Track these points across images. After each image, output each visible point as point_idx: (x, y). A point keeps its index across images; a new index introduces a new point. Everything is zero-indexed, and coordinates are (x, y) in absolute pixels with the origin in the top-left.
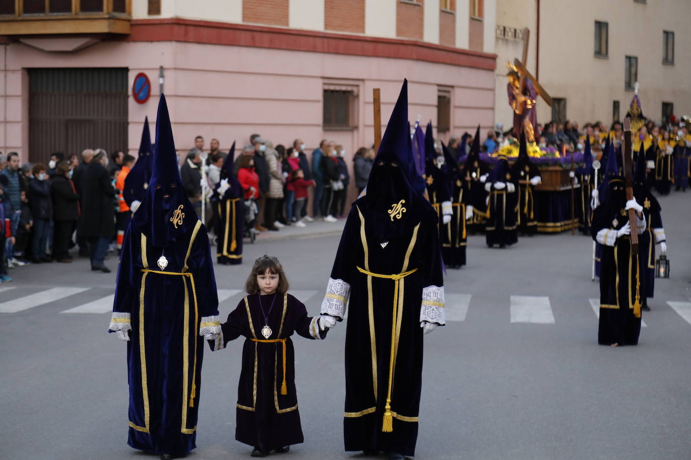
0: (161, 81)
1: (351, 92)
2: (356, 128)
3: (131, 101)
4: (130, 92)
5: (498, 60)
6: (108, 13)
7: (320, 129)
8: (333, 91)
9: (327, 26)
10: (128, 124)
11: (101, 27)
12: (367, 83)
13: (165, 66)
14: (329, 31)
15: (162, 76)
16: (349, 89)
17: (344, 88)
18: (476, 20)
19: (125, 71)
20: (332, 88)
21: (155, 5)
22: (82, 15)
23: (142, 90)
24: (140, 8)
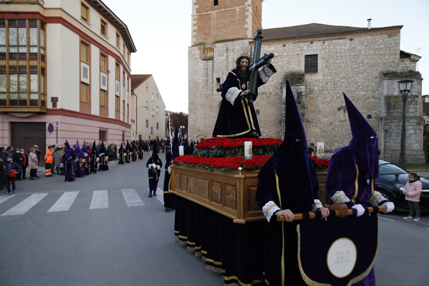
0: (57, 126)
1: (105, 131)
2: (107, 140)
3: (47, 132)
4: (47, 128)
5: (131, 126)
6: (40, 106)
7: (98, 140)
8: (101, 131)
9: (100, 115)
10: (46, 138)
11: (38, 110)
12: (109, 129)
13: (58, 122)
15: (57, 125)
16: (105, 130)
17: (104, 130)
18: (128, 117)
19: (45, 123)
20: (101, 130)
21: (55, 105)
22: (31, 106)
23: (51, 128)
24: (50, 105)
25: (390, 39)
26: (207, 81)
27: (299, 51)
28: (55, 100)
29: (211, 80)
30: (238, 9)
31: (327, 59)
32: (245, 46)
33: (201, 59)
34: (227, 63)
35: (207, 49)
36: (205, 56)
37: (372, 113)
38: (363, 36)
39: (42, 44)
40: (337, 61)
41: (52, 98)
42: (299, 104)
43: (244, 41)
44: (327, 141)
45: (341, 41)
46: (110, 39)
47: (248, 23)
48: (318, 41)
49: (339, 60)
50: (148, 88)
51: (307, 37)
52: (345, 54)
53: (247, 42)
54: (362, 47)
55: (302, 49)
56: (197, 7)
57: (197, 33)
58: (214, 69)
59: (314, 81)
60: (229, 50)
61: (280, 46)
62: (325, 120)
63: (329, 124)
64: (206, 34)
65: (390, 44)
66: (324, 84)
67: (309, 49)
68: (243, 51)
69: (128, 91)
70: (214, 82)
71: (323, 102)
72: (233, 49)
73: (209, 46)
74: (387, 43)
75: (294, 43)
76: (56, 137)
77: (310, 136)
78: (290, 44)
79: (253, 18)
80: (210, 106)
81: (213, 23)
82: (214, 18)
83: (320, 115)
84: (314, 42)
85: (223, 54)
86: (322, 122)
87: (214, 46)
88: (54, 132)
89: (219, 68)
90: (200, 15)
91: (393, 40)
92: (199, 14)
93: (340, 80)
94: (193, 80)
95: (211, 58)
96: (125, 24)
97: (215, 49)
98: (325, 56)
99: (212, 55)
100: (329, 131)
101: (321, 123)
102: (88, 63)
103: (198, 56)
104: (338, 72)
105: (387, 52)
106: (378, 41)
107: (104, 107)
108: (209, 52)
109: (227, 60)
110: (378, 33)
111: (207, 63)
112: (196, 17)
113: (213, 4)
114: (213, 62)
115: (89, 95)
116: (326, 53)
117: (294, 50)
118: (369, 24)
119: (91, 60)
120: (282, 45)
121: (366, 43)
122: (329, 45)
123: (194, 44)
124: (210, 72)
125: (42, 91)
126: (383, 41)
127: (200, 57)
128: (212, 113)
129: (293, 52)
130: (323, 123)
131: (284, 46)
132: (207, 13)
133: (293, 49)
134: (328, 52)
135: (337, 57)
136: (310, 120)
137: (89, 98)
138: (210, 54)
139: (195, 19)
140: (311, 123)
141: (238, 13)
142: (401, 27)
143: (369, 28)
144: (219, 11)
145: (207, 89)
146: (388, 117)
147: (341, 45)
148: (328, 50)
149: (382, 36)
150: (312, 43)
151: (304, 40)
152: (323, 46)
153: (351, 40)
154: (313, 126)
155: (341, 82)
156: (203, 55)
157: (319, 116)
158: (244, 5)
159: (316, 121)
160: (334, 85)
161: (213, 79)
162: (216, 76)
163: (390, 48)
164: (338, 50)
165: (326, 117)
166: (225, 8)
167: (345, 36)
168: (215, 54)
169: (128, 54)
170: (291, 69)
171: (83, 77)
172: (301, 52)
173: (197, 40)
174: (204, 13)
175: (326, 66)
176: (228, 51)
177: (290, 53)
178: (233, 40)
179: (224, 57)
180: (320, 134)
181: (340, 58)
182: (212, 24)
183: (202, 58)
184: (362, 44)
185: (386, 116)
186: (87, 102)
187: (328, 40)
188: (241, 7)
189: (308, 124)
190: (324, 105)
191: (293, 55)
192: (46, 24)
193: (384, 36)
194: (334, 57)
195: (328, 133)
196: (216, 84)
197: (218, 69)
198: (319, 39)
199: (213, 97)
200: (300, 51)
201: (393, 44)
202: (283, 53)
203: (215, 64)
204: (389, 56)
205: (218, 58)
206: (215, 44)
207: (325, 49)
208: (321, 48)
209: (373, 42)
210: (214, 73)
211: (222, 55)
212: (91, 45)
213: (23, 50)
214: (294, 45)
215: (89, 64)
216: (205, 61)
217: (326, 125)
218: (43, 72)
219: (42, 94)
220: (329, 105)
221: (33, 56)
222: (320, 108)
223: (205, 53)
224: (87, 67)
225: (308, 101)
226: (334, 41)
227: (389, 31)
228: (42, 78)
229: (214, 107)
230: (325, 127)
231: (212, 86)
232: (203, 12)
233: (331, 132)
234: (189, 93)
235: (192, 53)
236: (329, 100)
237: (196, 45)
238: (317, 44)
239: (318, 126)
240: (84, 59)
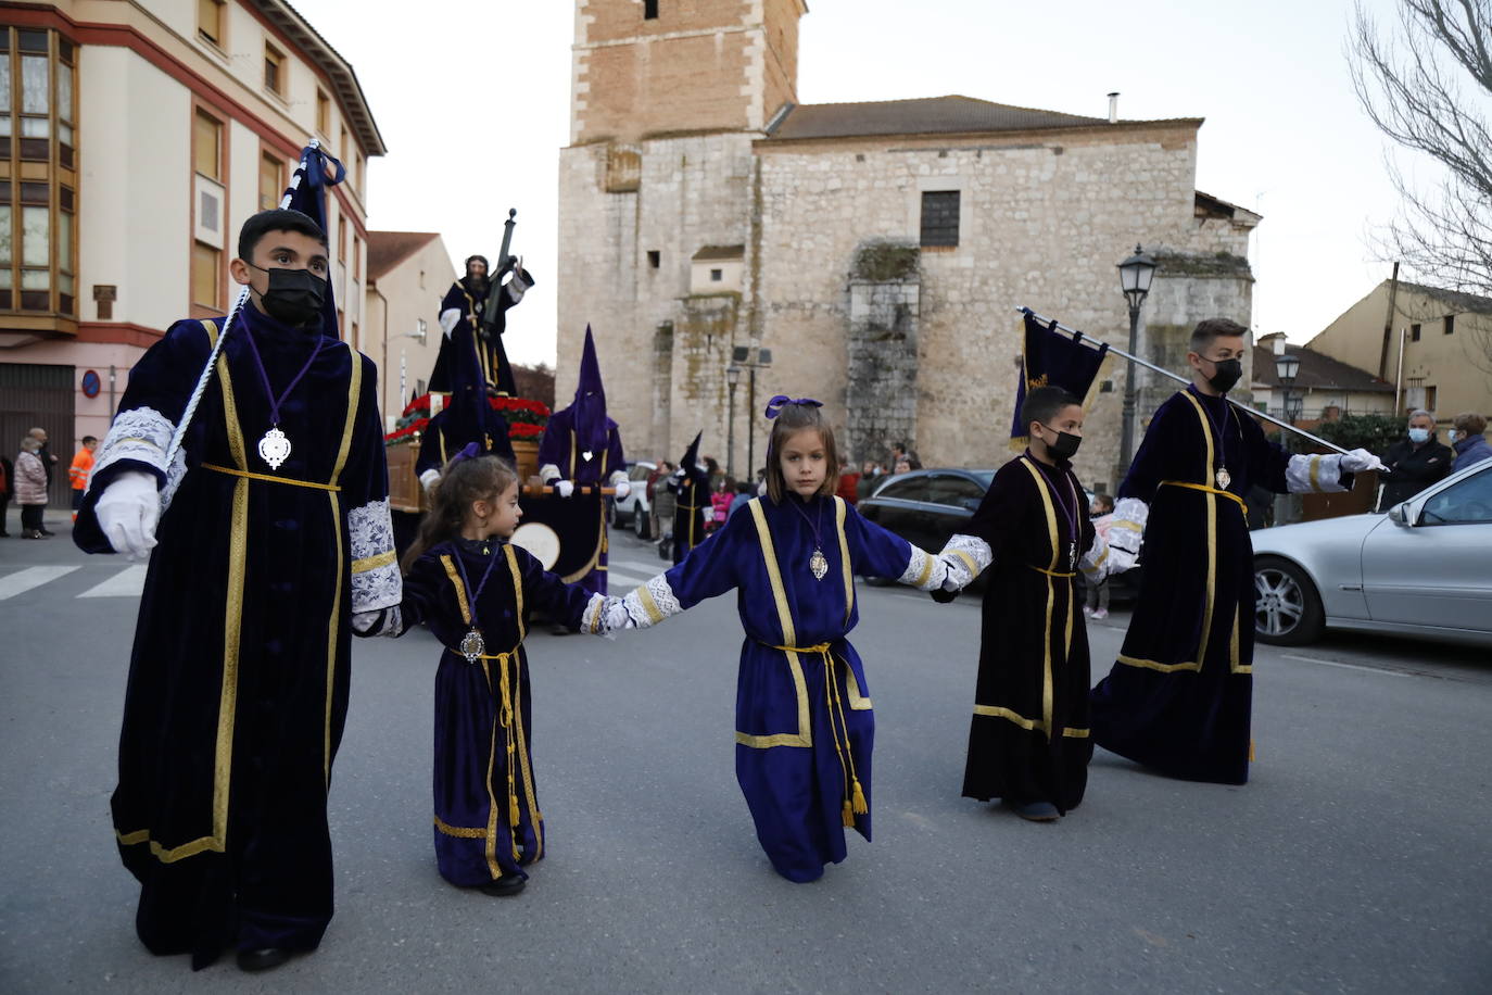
0: (112, 378)
3: (80, 397)
4: (78, 386)
6: (55, 312)
10: (74, 416)
11: (47, 324)
13: (116, 366)
15: (113, 374)
19: (72, 368)
21: (104, 309)
22: (24, 312)
23: (92, 386)
24: (88, 311)
25: (1169, 157)
26: (619, 258)
27: (904, 179)
28: (105, 296)
29: (631, 258)
30: (719, 34)
31: (987, 206)
32: (739, 154)
33: (600, 189)
34: (684, 205)
35: (620, 158)
36: (613, 180)
37: (1115, 377)
38: (1093, 143)
39: (64, 111)
40: (1018, 215)
41: (95, 287)
42: (900, 342)
43: (737, 136)
44: (981, 457)
45: (1030, 154)
46: (294, 107)
47: (752, 81)
48: (964, 150)
49: (1021, 210)
50: (426, 276)
51: (931, 135)
52: (1039, 195)
53: (745, 140)
54: (1090, 174)
55: (912, 171)
56: (591, 19)
57: (590, 105)
58: (642, 223)
59: (948, 273)
60: (689, 165)
61: (847, 160)
62: (979, 395)
63: (990, 407)
64: (617, 110)
65: (1169, 171)
66: (976, 284)
67: (936, 171)
68: (734, 169)
69: (356, 280)
70: (639, 264)
71: (972, 338)
72: (704, 162)
73: (626, 147)
74: (1160, 167)
75: (890, 151)
77: (932, 443)
78: (878, 155)
79: (768, 66)
80: (628, 341)
81: (641, 75)
82: (644, 60)
83: (964, 376)
84: (950, 153)
85: (671, 175)
86: (969, 400)
87: (641, 148)
88: (103, 399)
89: (656, 221)
90: (600, 48)
91: (1176, 159)
92: (596, 45)
93: (1025, 274)
94: (573, 255)
95: (631, 188)
96: (348, 61)
97: (645, 159)
98: (982, 197)
99: (636, 176)
100: (987, 429)
101: (965, 402)
102: (219, 182)
103: (591, 179)
104: (1019, 249)
105: (1161, 195)
106: (1135, 160)
108: (625, 166)
109: (683, 197)
110: (1135, 135)
111: (620, 201)
112: (587, 53)
113: (642, 13)
114: (638, 201)
115: (221, 286)
116: (987, 187)
117: (889, 174)
118: (1113, 107)
119: (229, 173)
120: (853, 156)
121: (1099, 165)
122: (994, 165)
123: (579, 140)
124: (628, 232)
125: (63, 263)
126: (1149, 162)
127: (598, 183)
128: (631, 364)
129: (886, 178)
130: (970, 403)
131: (860, 158)
132: (621, 42)
133: (886, 170)
134: (992, 185)
135: (1017, 201)
136: (933, 392)
137: (221, 295)
138: (627, 175)
139: (582, 60)
140: (936, 403)
141: (719, 48)
142: (1198, 123)
143: (1112, 121)
144: (661, 38)
145: (618, 285)
146: (1156, 390)
147: (1028, 166)
148: (988, 180)
149: (1145, 146)
150: (943, 154)
151: (919, 144)
152: (977, 166)
153: (1058, 151)
154: (941, 411)
155: (1026, 280)
156: (608, 175)
157: (960, 381)
158: (740, 23)
159: (952, 397)
160: (1007, 286)
161: (636, 253)
162: (646, 245)
163: (1167, 183)
164: (1021, 181)
165: (981, 385)
166: (678, 29)
167: (1040, 139)
168: (644, 174)
169: (358, 160)
170: (880, 231)
171: (203, 224)
172: (912, 181)
173: (587, 125)
174: (612, 43)
175: (985, 227)
176: (688, 168)
177: (879, 184)
178: (703, 132)
179: (674, 187)
180: (960, 437)
181: (1024, 205)
182: (639, 78)
183: (603, 185)
184: (1089, 165)
185: (1152, 386)
186: (215, 305)
187: (990, 148)
188: (730, 29)
189: (928, 404)
190: (976, 349)
191: (886, 189)
192: (78, 45)
193: (1153, 146)
194: (1009, 202)
195: (986, 432)
196: (645, 271)
197: (652, 222)
198: (965, 143)
199: (638, 311)
200: (907, 176)
201: (1176, 173)
202: (856, 181)
203: (646, 209)
204: (1165, 208)
205: (653, 186)
206: (645, 144)
207: (983, 174)
208: (971, 171)
209: (1119, 163)
210: (640, 234)
211: (667, 179)
212: (229, 124)
214: (890, 157)
215: (224, 184)
216: (611, 196)
217: (980, 408)
218: (68, 201)
219: (63, 273)
220: (992, 348)
221: (34, 150)
222: (965, 357)
223: (613, 170)
224: (217, 193)
225: (927, 333)
226: (1010, 154)
227: (1167, 134)
228: (63, 220)
229: (638, 344)
230: (977, 416)
231: (635, 277)
232: (609, 39)
233: (994, 430)
234: (559, 297)
235: (570, 167)
236: (989, 333)
237: (584, 142)
238: (959, 158)
239: (956, 411)
240: (206, 167)
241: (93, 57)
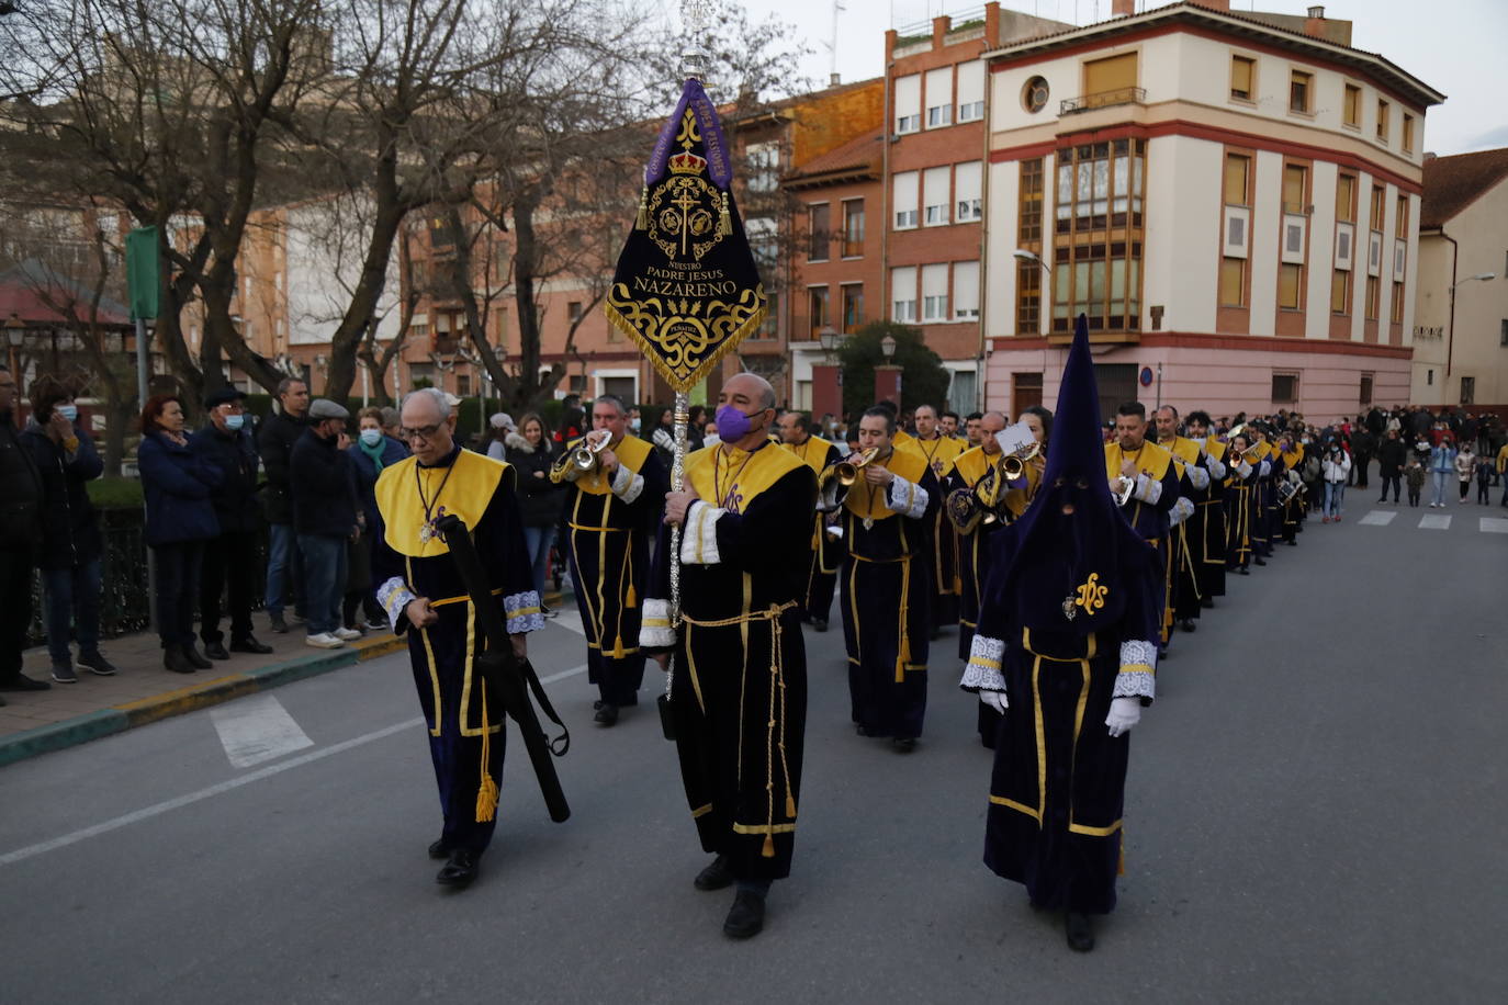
0: (1160, 372)
1: (1294, 377)
2: (1297, 401)
3: (1140, 385)
4: (1139, 379)
5: (1415, 353)
6: (1127, 329)
7: (1269, 403)
8: (1280, 377)
9: (1276, 333)
11: (1121, 338)
12: (1306, 371)
13: (1163, 362)
14: (1278, 337)
15: (1160, 369)
16: (1293, 375)
17: (1288, 375)
18: (1397, 324)
19: (1137, 365)
20: (1279, 374)
21: (1156, 324)
22: (1110, 331)
23: (1148, 377)
24: (1147, 326)
28: (1157, 313)
39: (1137, 190)
41: (1152, 308)
46: (1321, 114)
69: (1401, 240)
76: (1156, 396)
88: (1154, 386)
102: (1246, 205)
107: (1291, 310)
115: (1245, 287)
119: (1254, 194)
125: (1133, 294)
137: (1245, 293)
169: (1407, 118)
171: (1231, 242)
186: (1239, 305)
192: (1147, 140)
212: (1257, 156)
213: (1101, 209)
215: (1250, 206)
218: (1138, 250)
219: (1133, 302)
221: (1118, 220)
224: (1243, 214)
228: (1134, 264)
240: (1236, 196)
241: (1159, 147)
